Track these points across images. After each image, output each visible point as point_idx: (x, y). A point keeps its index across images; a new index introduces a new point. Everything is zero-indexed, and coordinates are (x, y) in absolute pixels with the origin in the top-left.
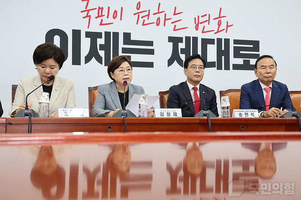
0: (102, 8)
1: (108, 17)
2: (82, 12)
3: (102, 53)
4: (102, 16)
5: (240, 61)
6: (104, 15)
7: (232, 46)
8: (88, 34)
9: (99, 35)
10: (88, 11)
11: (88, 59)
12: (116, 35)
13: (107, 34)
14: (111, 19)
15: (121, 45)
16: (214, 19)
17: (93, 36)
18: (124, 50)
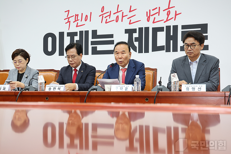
0: (78, 15)
1: (81, 21)
2: (65, 19)
4: (78, 20)
6: (79, 20)
7: (180, 31)
8: (69, 34)
9: (75, 34)
10: (69, 18)
12: (87, 32)
13: (81, 32)
15: (90, 39)
16: (164, 11)
17: (72, 35)
18: (93, 43)
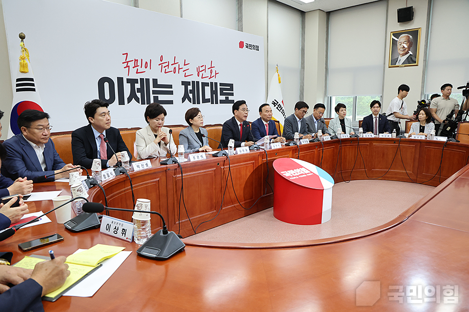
0: (137, 60)
1: (141, 67)
2: (123, 63)
3: (139, 95)
4: (137, 66)
5: (223, 98)
6: (139, 66)
7: (219, 87)
8: (129, 81)
9: (136, 81)
10: (128, 62)
11: (129, 100)
12: (148, 80)
13: (142, 80)
14: (143, 69)
15: (152, 89)
16: (208, 69)
17: (132, 82)
18: (154, 92)
